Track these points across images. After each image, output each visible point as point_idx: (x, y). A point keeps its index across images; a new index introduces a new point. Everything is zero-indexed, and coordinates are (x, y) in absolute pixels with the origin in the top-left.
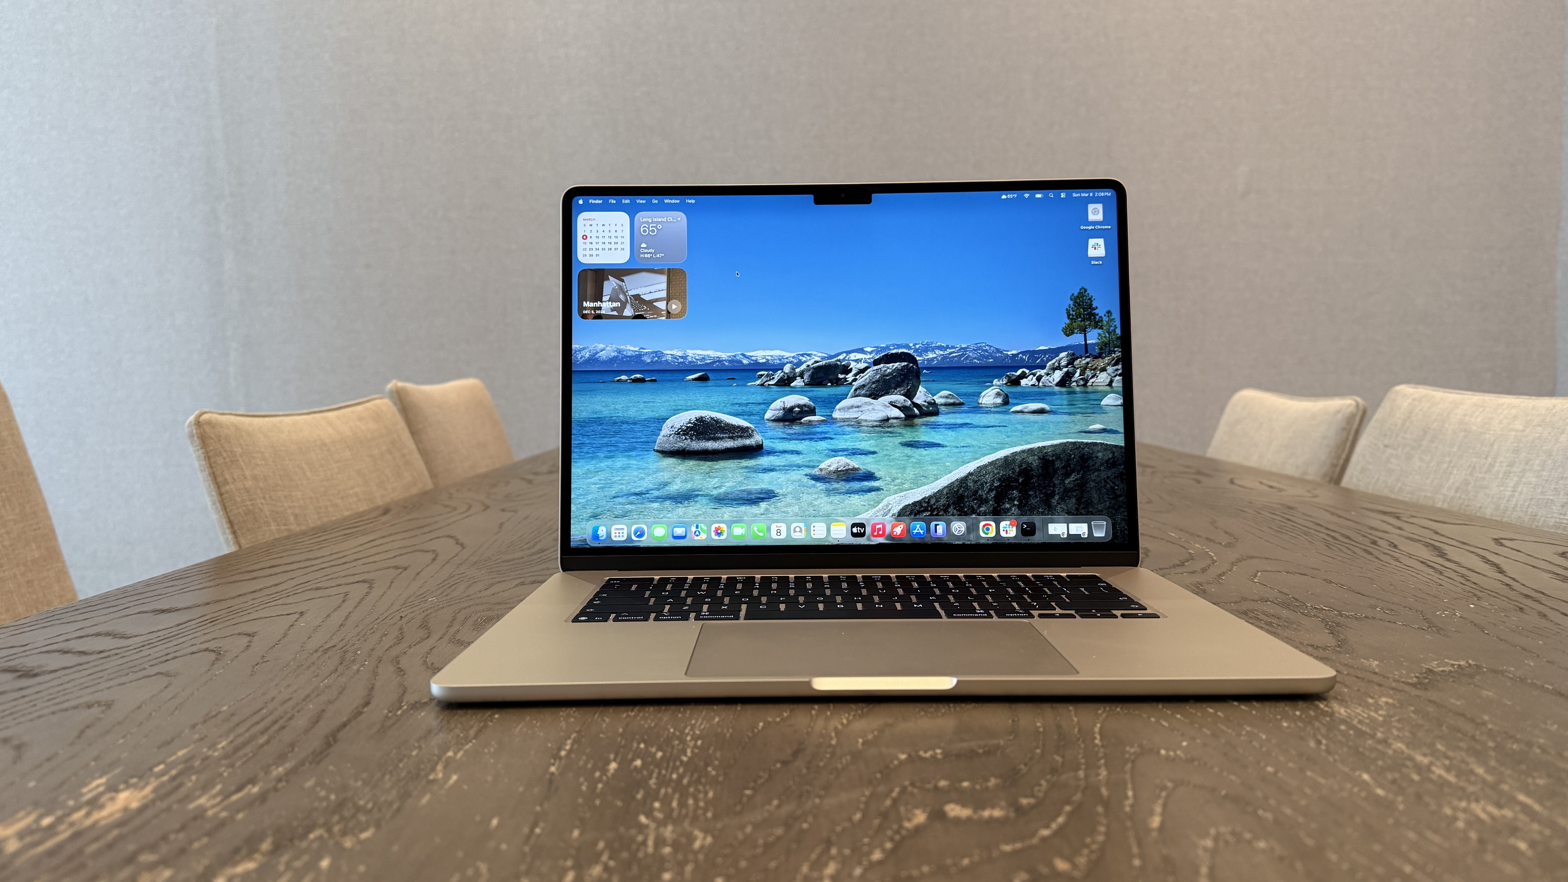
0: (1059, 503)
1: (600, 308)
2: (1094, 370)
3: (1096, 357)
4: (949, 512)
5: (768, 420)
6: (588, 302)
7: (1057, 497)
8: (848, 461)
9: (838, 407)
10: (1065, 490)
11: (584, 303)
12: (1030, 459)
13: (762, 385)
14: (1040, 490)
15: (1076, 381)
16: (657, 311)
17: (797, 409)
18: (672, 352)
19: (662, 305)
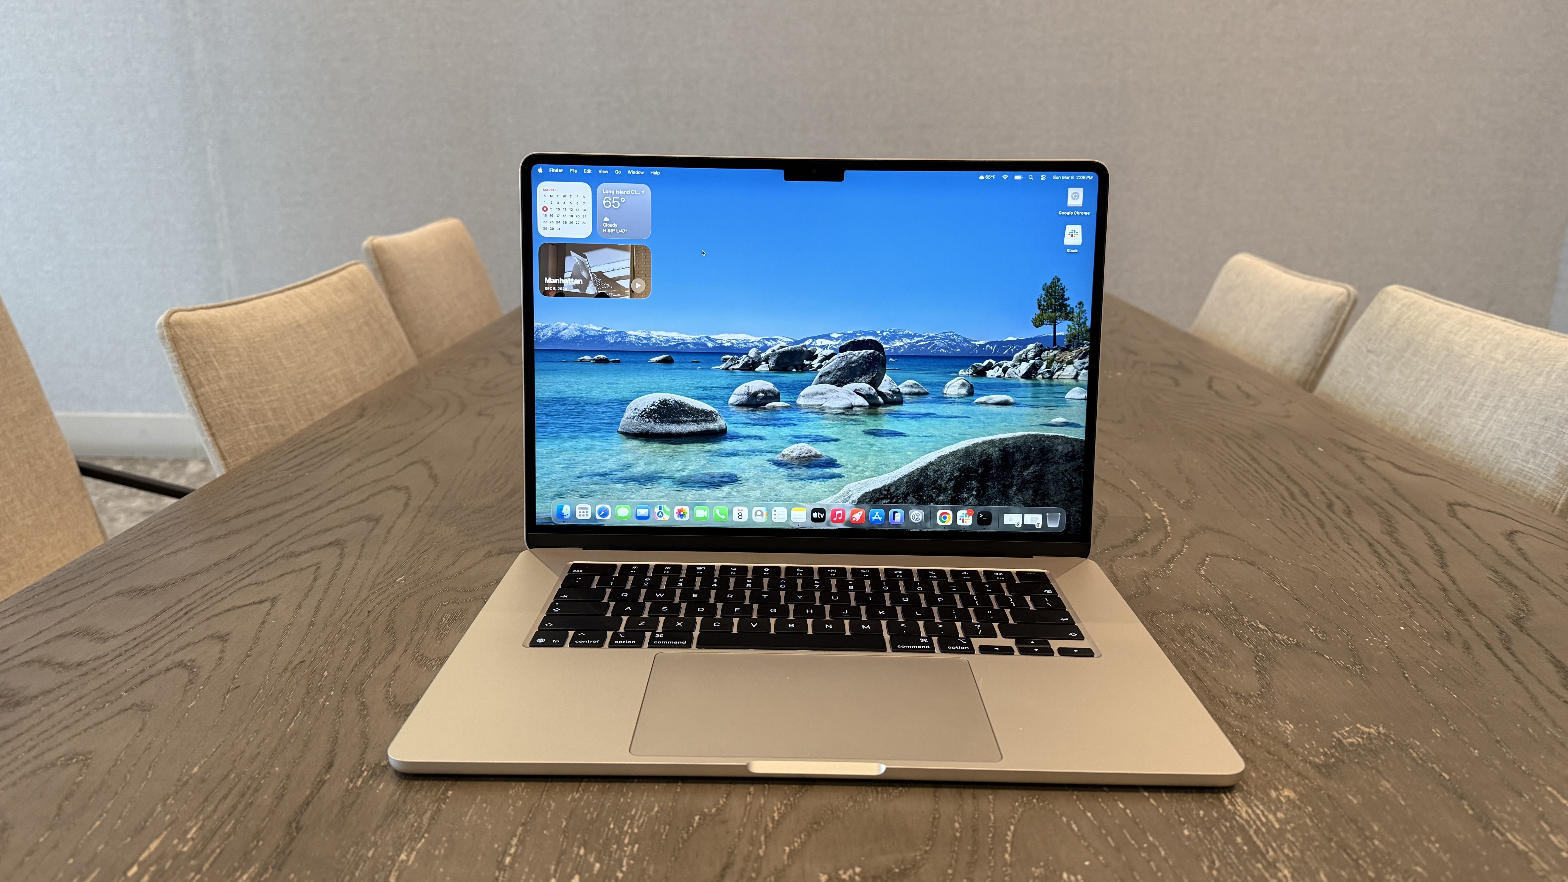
0: (1016, 495)
1: (562, 285)
2: (1061, 362)
3: (1063, 350)
4: (908, 500)
5: (732, 404)
6: (550, 278)
7: (1014, 488)
8: (811, 448)
9: (802, 393)
10: (1022, 481)
11: (546, 279)
12: (991, 451)
13: (727, 369)
14: (998, 481)
15: (1042, 374)
16: (620, 290)
17: (761, 394)
18: (636, 333)
19: (625, 284)
